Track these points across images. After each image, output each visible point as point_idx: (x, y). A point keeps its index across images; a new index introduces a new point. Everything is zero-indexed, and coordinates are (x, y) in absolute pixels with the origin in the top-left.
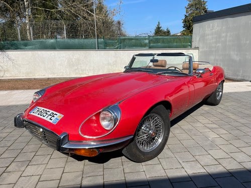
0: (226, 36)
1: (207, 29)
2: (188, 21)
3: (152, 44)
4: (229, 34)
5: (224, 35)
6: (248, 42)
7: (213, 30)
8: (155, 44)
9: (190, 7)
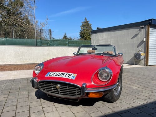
0: (111, 41)
1: (99, 37)
2: (83, 34)
3: (70, 44)
4: (112, 40)
5: (109, 40)
6: (123, 44)
7: (103, 38)
8: (71, 44)
9: (83, 26)
